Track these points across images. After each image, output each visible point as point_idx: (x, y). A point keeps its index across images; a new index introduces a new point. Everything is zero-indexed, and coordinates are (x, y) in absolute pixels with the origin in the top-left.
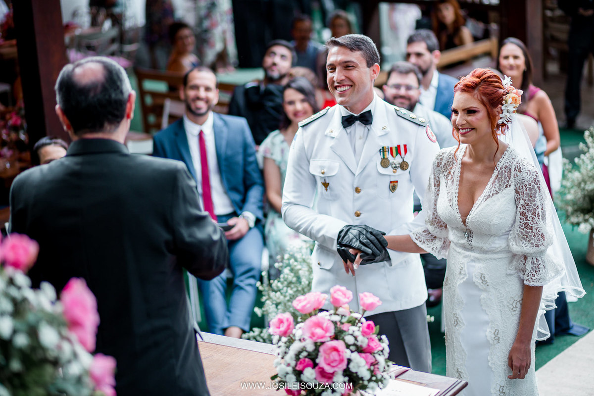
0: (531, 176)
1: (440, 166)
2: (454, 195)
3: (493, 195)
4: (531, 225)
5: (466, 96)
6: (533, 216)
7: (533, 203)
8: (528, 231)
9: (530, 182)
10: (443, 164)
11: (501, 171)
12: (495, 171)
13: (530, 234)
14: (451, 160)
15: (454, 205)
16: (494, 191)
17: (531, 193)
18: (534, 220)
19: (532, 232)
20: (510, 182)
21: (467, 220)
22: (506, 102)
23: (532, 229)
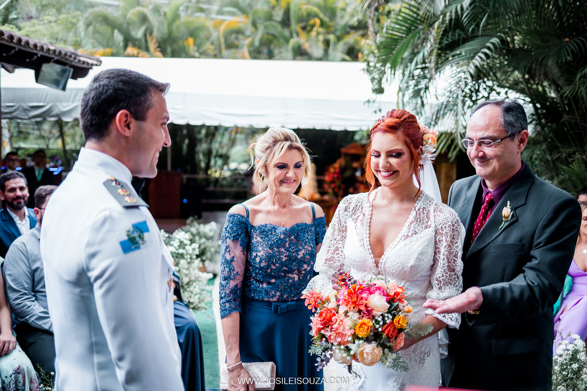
0: (454, 217)
1: (349, 210)
2: (365, 235)
3: (412, 234)
4: (452, 267)
5: (389, 137)
6: (455, 258)
7: (456, 245)
8: (452, 273)
9: (454, 223)
10: (351, 208)
11: (419, 212)
12: (412, 212)
13: (453, 277)
14: (360, 204)
15: (366, 246)
16: (413, 231)
17: (454, 235)
18: (456, 263)
19: (455, 274)
20: (429, 223)
21: (381, 261)
22: (427, 143)
23: (454, 272)
